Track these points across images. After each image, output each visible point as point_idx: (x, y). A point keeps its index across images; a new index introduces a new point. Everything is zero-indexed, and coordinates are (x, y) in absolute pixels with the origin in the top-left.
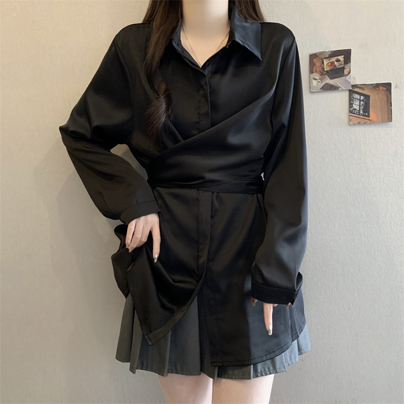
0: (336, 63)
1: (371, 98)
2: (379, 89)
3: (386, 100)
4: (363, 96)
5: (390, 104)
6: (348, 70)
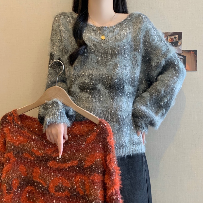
0: (174, 39)
1: (187, 57)
2: (191, 53)
3: (194, 59)
4: (183, 57)
5: (196, 61)
6: (180, 43)
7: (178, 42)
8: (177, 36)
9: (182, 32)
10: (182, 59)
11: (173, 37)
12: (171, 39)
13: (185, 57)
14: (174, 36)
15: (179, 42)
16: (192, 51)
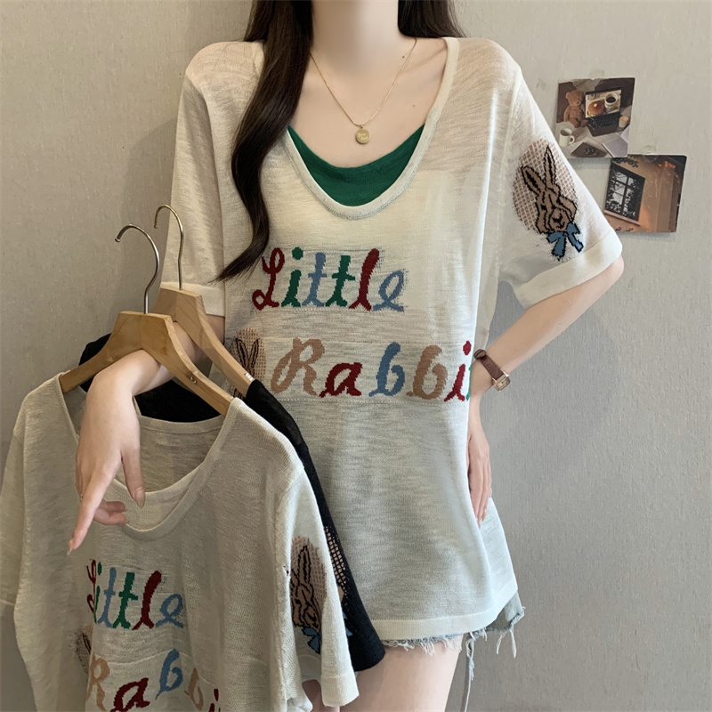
0: (606, 103)
1: (646, 182)
2: (663, 166)
3: (671, 189)
4: (634, 178)
5: (677, 197)
6: (626, 119)
7: (618, 115)
8: (616, 95)
9: (633, 79)
10: (631, 187)
11: (604, 96)
12: (595, 105)
13: (640, 181)
14: (608, 93)
15: (622, 114)
16: (669, 161)
